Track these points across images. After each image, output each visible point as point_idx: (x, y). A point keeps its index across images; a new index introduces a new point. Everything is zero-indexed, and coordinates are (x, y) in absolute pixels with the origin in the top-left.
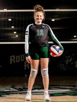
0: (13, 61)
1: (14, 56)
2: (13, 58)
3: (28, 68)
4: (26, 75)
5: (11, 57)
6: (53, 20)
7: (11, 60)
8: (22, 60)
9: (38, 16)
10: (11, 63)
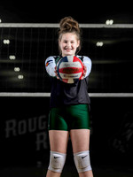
0: (11, 132)
1: (14, 121)
2: (11, 125)
3: (45, 146)
4: (39, 163)
5: (8, 123)
6: (100, 44)
7: (8, 130)
8: (30, 130)
9: (66, 42)
10: (7, 136)
